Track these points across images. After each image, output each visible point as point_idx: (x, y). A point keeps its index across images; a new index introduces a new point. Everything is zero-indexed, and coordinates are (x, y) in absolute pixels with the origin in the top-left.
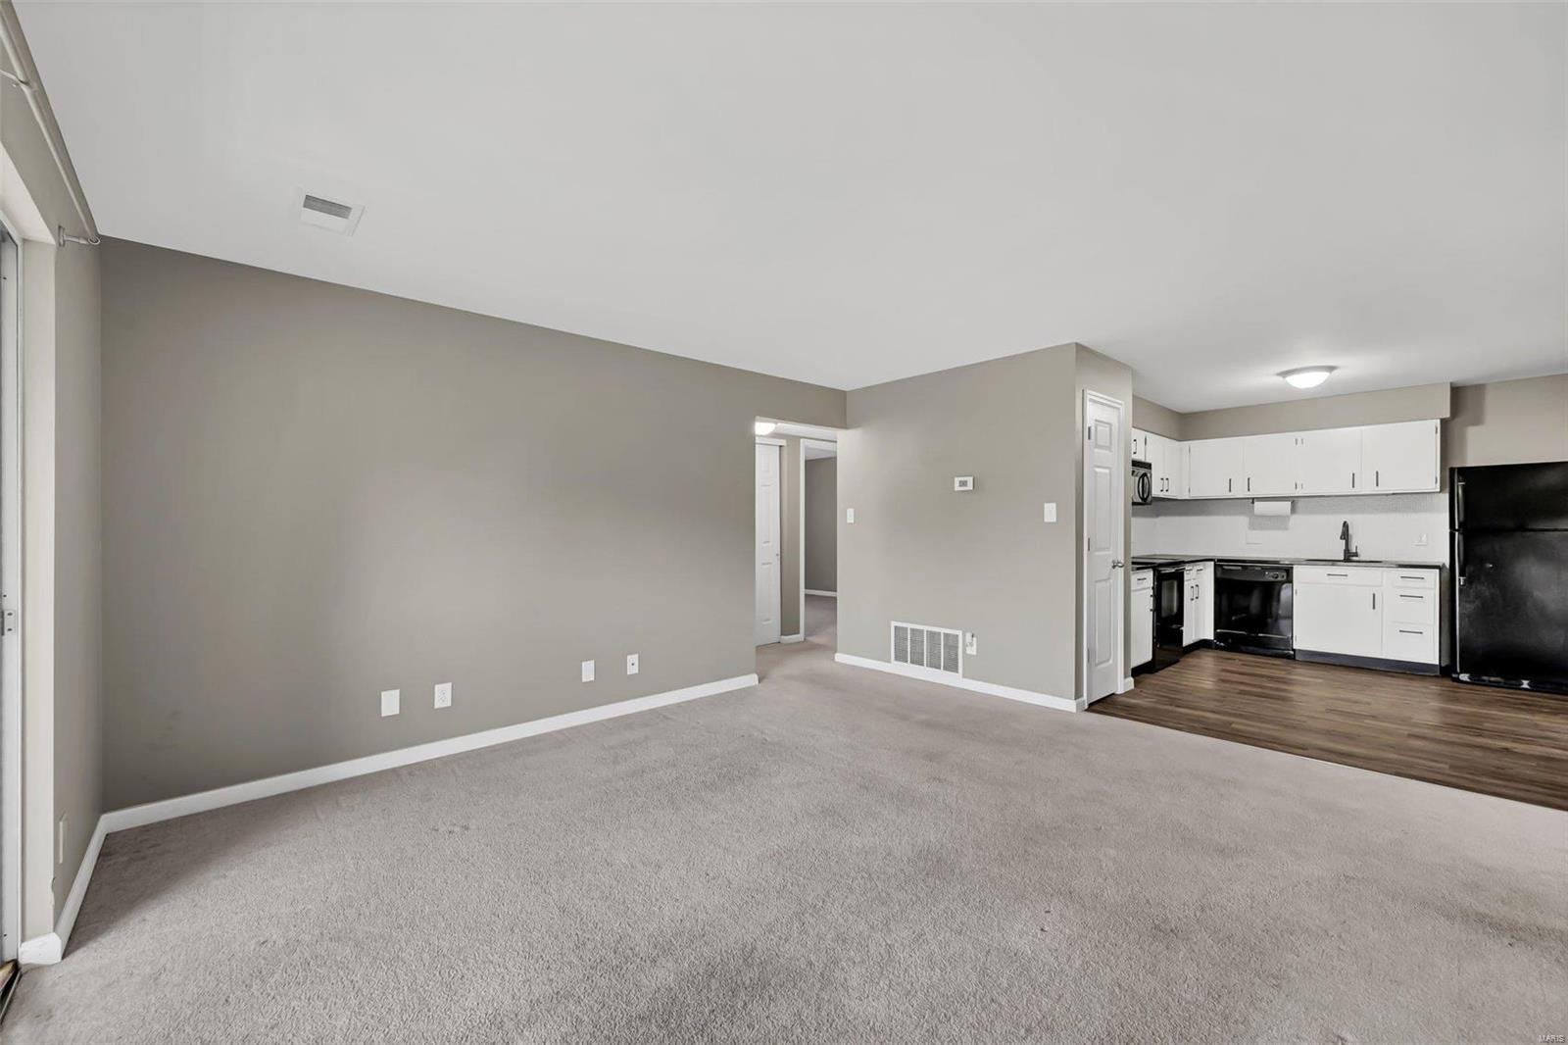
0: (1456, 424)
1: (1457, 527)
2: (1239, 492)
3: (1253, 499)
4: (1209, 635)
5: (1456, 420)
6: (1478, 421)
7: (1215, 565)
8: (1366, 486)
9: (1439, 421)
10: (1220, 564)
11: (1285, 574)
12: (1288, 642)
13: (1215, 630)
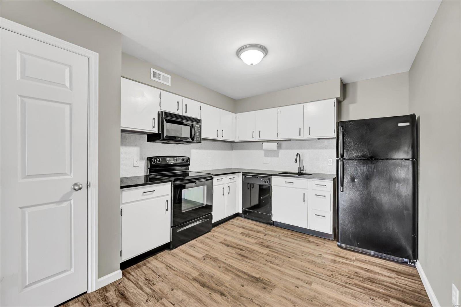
0: (345, 103)
1: (340, 157)
2: (257, 139)
3: (263, 141)
4: (240, 211)
5: (344, 101)
6: (354, 102)
7: (243, 174)
8: (306, 136)
9: (335, 99)
10: (245, 174)
11: (268, 181)
12: (270, 217)
13: (242, 208)
